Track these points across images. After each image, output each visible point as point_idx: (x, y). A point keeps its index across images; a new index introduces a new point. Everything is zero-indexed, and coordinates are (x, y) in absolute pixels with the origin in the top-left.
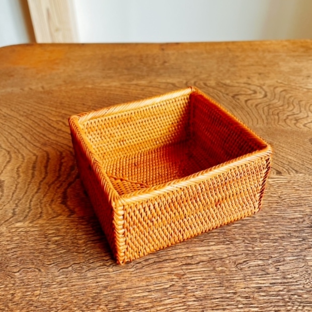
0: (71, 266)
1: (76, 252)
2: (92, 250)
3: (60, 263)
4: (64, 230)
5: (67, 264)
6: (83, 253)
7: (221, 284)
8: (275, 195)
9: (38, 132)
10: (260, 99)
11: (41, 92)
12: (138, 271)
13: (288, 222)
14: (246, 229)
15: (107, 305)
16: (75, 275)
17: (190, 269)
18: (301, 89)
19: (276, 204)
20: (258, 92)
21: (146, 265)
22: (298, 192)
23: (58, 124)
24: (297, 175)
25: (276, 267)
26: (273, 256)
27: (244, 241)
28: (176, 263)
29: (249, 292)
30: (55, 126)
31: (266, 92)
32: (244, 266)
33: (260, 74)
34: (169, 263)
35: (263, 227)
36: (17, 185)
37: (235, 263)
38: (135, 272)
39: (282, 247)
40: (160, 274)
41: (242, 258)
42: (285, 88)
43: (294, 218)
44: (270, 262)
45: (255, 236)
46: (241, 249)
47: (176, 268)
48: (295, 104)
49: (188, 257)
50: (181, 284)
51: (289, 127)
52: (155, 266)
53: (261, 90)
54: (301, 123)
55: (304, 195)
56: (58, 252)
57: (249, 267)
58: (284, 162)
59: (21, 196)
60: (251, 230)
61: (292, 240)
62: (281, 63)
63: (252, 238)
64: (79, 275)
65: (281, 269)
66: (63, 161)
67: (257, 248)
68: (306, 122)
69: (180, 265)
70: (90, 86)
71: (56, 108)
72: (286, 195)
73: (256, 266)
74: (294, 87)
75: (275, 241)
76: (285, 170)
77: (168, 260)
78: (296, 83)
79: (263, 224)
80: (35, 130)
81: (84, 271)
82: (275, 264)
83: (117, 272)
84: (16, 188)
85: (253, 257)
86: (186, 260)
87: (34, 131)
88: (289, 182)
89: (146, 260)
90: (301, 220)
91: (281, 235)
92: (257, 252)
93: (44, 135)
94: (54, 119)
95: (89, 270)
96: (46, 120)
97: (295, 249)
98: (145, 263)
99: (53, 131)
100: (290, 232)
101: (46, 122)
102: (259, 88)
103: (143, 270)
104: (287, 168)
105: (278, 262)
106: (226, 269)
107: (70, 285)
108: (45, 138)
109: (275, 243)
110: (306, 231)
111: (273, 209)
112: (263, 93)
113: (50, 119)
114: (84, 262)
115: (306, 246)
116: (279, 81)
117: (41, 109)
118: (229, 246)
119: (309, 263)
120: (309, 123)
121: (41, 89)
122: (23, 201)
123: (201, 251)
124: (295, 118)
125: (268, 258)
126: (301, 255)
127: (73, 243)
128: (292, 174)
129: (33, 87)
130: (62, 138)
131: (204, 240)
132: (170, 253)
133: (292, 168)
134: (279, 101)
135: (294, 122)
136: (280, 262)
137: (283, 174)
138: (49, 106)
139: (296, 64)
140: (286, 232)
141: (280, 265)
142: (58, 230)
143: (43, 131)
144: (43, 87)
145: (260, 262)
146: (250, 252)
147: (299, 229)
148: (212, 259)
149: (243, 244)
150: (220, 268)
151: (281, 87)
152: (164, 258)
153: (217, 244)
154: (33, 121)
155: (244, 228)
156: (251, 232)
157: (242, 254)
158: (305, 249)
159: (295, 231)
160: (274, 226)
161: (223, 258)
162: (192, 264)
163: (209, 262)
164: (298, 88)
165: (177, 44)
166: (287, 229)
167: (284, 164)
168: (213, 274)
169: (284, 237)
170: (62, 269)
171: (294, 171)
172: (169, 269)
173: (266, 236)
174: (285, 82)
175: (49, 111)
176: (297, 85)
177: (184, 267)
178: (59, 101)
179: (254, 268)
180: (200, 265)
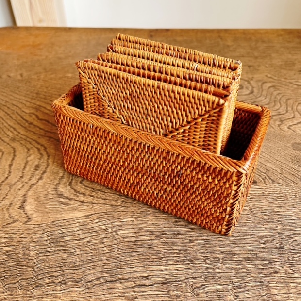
0: (18, 282)
1: (26, 266)
2: (43, 264)
3: (7, 278)
4: (18, 239)
5: (14, 279)
6: (33, 266)
8: (247, 208)
9: (9, 125)
10: (245, 95)
11: (19, 80)
12: (87, 291)
13: (256, 241)
14: (210, 247)
16: (20, 292)
17: (143, 292)
18: (291, 85)
19: (246, 219)
20: (244, 87)
21: (97, 284)
22: (271, 205)
23: (31, 116)
24: (273, 185)
25: (236, 294)
26: (234, 280)
27: (205, 261)
28: (129, 284)
30: (27, 119)
31: (253, 88)
32: (201, 291)
33: (249, 67)
34: (121, 283)
35: (228, 245)
37: (192, 287)
38: (84, 292)
39: (245, 271)
40: (111, 295)
41: (201, 281)
42: (274, 84)
43: (263, 237)
44: (230, 287)
45: (218, 256)
46: (201, 271)
47: (128, 290)
48: (282, 103)
49: (143, 277)
51: (272, 129)
52: (106, 286)
53: (248, 85)
54: (286, 125)
55: (277, 209)
56: (7, 265)
57: (206, 293)
58: (261, 170)
60: (214, 248)
61: (257, 262)
62: (273, 55)
63: (214, 258)
64: (25, 292)
65: (240, 296)
66: (29, 159)
67: (218, 271)
68: (291, 124)
69: (133, 286)
70: (70, 75)
71: (32, 99)
72: (258, 209)
73: (214, 292)
74: (284, 83)
75: (239, 262)
76: (260, 178)
77: (121, 279)
78: (286, 79)
79: (229, 242)
80: (6, 122)
81: (31, 288)
82: (235, 291)
83: (66, 291)
85: (212, 281)
86: (139, 280)
87: (5, 124)
88: (263, 193)
89: (98, 279)
90: (270, 239)
91: (246, 256)
92: (217, 275)
93: (14, 129)
94: (27, 111)
95: (36, 287)
96: (19, 112)
97: (259, 274)
98: (96, 282)
99: (25, 124)
100: (257, 252)
101: (19, 114)
102: (246, 83)
103: (93, 290)
104: (263, 177)
105: (239, 289)
106: (181, 294)
108: (15, 132)
109: (238, 265)
110: (274, 252)
111: (242, 224)
112: (250, 88)
113: (23, 111)
114: (32, 278)
115: (271, 270)
116: (269, 75)
117: (16, 99)
118: (188, 266)
119: (272, 291)
120: (295, 124)
121: (19, 77)
123: (157, 271)
124: (280, 118)
125: (228, 283)
126: (265, 281)
127: (24, 255)
128: (268, 184)
129: (12, 75)
130: (32, 133)
131: (162, 258)
132: (125, 271)
133: (269, 177)
134: (265, 98)
135: (278, 123)
136: (241, 288)
137: (258, 184)
138: (25, 96)
139: (290, 56)
140: (252, 253)
141: (240, 292)
142: (11, 238)
143: (14, 124)
144: (21, 75)
145: (219, 288)
146: (210, 275)
147: (267, 250)
148: (168, 280)
149: (204, 265)
150: (175, 292)
151: (270, 82)
152: (117, 277)
153: (177, 262)
154: (6, 112)
155: (208, 245)
156: (214, 251)
157: (201, 277)
158: (270, 274)
159: (262, 252)
160: (241, 245)
161: (180, 280)
162: (146, 286)
163: (164, 284)
164: (288, 84)
165: (167, 30)
166: (254, 249)
167: (261, 172)
168: (167, 298)
169: (249, 258)
170: (8, 284)
171: (270, 181)
172: (121, 290)
173: (229, 257)
174: (275, 76)
175: (24, 102)
176: (288, 81)
177: (137, 289)
178: (36, 91)
179: (212, 294)
180: (154, 287)
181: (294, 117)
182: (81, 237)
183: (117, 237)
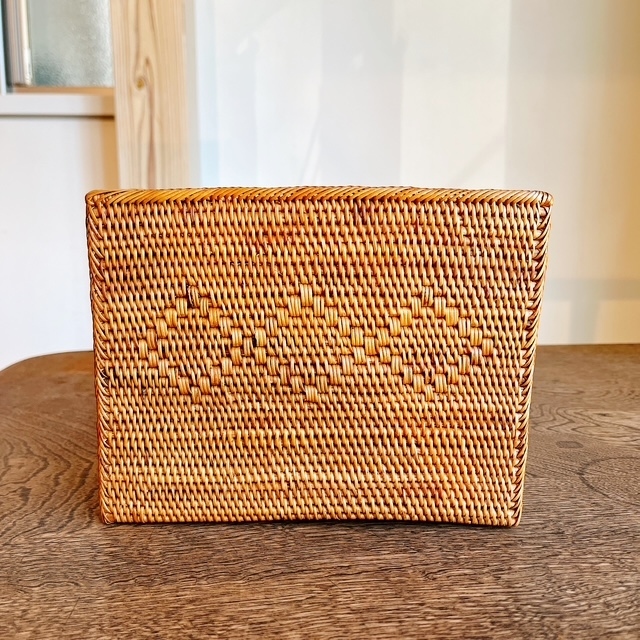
0: (133, 579)
1: (145, 564)
2: (174, 562)
3: (115, 576)
4: (128, 540)
5: (126, 577)
6: (157, 564)
7: (397, 595)
12: (251, 583)
14: (446, 537)
15: (191, 621)
16: (140, 588)
17: (344, 580)
21: (267, 576)
24: (535, 480)
25: (496, 576)
26: (490, 564)
27: (440, 549)
28: (321, 574)
29: (445, 603)
32: (439, 576)
34: (307, 573)
36: (52, 494)
37: (424, 572)
38: (246, 584)
39: (507, 555)
40: (291, 585)
41: (437, 566)
44: (485, 570)
45: (460, 544)
46: (436, 558)
47: (319, 579)
49: (342, 567)
50: (326, 596)
52: (283, 578)
55: (546, 500)
56: (113, 564)
57: (449, 577)
59: (57, 505)
60: (454, 537)
61: (525, 547)
63: (454, 546)
64: (146, 588)
65: (503, 578)
67: (462, 557)
68: (552, 426)
69: (327, 575)
73: (460, 575)
75: (496, 548)
77: (305, 570)
81: (157, 584)
82: (494, 573)
83: (215, 584)
84: (50, 496)
85: (455, 566)
86: (337, 570)
89: (268, 571)
90: (541, 526)
91: (505, 542)
92: (463, 560)
95: (164, 583)
97: (530, 557)
98: (265, 575)
100: (522, 539)
103: (261, 582)
105: (500, 571)
106: (407, 579)
107: (129, 599)
109: (495, 550)
110: (550, 538)
114: (157, 575)
115: (548, 553)
118: (415, 555)
119: (553, 571)
120: (558, 426)
122: (61, 510)
123: (364, 560)
125: (482, 567)
126: (540, 563)
127: (140, 554)
131: (371, 549)
132: (311, 563)
136: (503, 571)
140: (514, 539)
141: (502, 574)
142: (116, 540)
145: (467, 571)
146: (450, 561)
147: (537, 536)
148: (383, 568)
149: (439, 553)
150: (397, 579)
152: (300, 569)
153: (395, 552)
155: (443, 535)
156: (454, 540)
157: (437, 563)
158: (548, 556)
159: (531, 538)
161: (403, 568)
162: (348, 575)
163: (377, 572)
168: (384, 584)
169: (510, 544)
170: (117, 582)
172: (307, 580)
173: (479, 544)
177: (334, 578)
179: (458, 577)
180: (361, 576)
181: (555, 419)
182: (232, 535)
183: (293, 533)
